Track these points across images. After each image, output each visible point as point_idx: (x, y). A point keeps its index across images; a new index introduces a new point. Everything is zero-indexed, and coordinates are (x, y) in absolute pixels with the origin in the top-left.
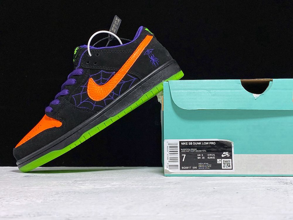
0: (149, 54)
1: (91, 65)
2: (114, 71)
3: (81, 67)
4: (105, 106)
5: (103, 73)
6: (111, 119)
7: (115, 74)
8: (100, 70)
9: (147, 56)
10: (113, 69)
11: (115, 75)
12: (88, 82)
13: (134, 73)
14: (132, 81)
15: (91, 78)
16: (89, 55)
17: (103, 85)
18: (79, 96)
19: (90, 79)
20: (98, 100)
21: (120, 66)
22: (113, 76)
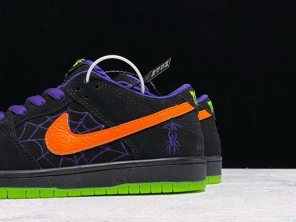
0: (171, 130)
1: (79, 96)
2: (103, 124)
3: (64, 90)
4: (57, 167)
5: (88, 116)
6: (54, 191)
7: (104, 129)
8: (87, 110)
9: (165, 132)
10: (105, 120)
11: (102, 131)
12: (60, 116)
13: (131, 144)
14: (121, 154)
15: (67, 114)
16: (85, 80)
17: (76, 135)
18: (34, 128)
19: (64, 114)
20: (53, 152)
21: (117, 122)
22: (99, 129)
